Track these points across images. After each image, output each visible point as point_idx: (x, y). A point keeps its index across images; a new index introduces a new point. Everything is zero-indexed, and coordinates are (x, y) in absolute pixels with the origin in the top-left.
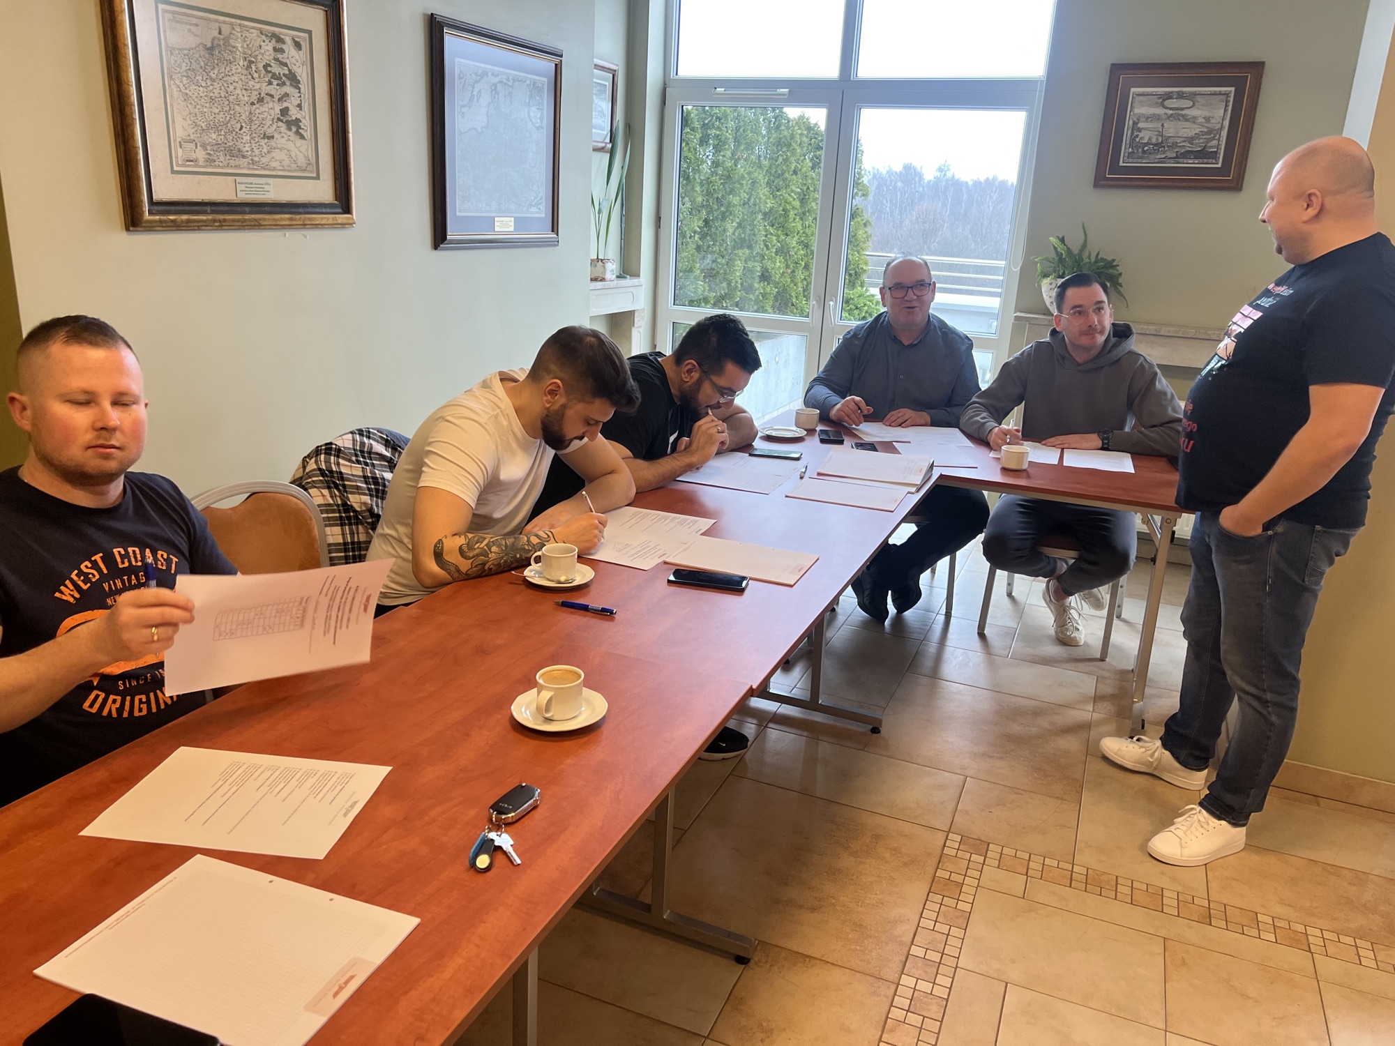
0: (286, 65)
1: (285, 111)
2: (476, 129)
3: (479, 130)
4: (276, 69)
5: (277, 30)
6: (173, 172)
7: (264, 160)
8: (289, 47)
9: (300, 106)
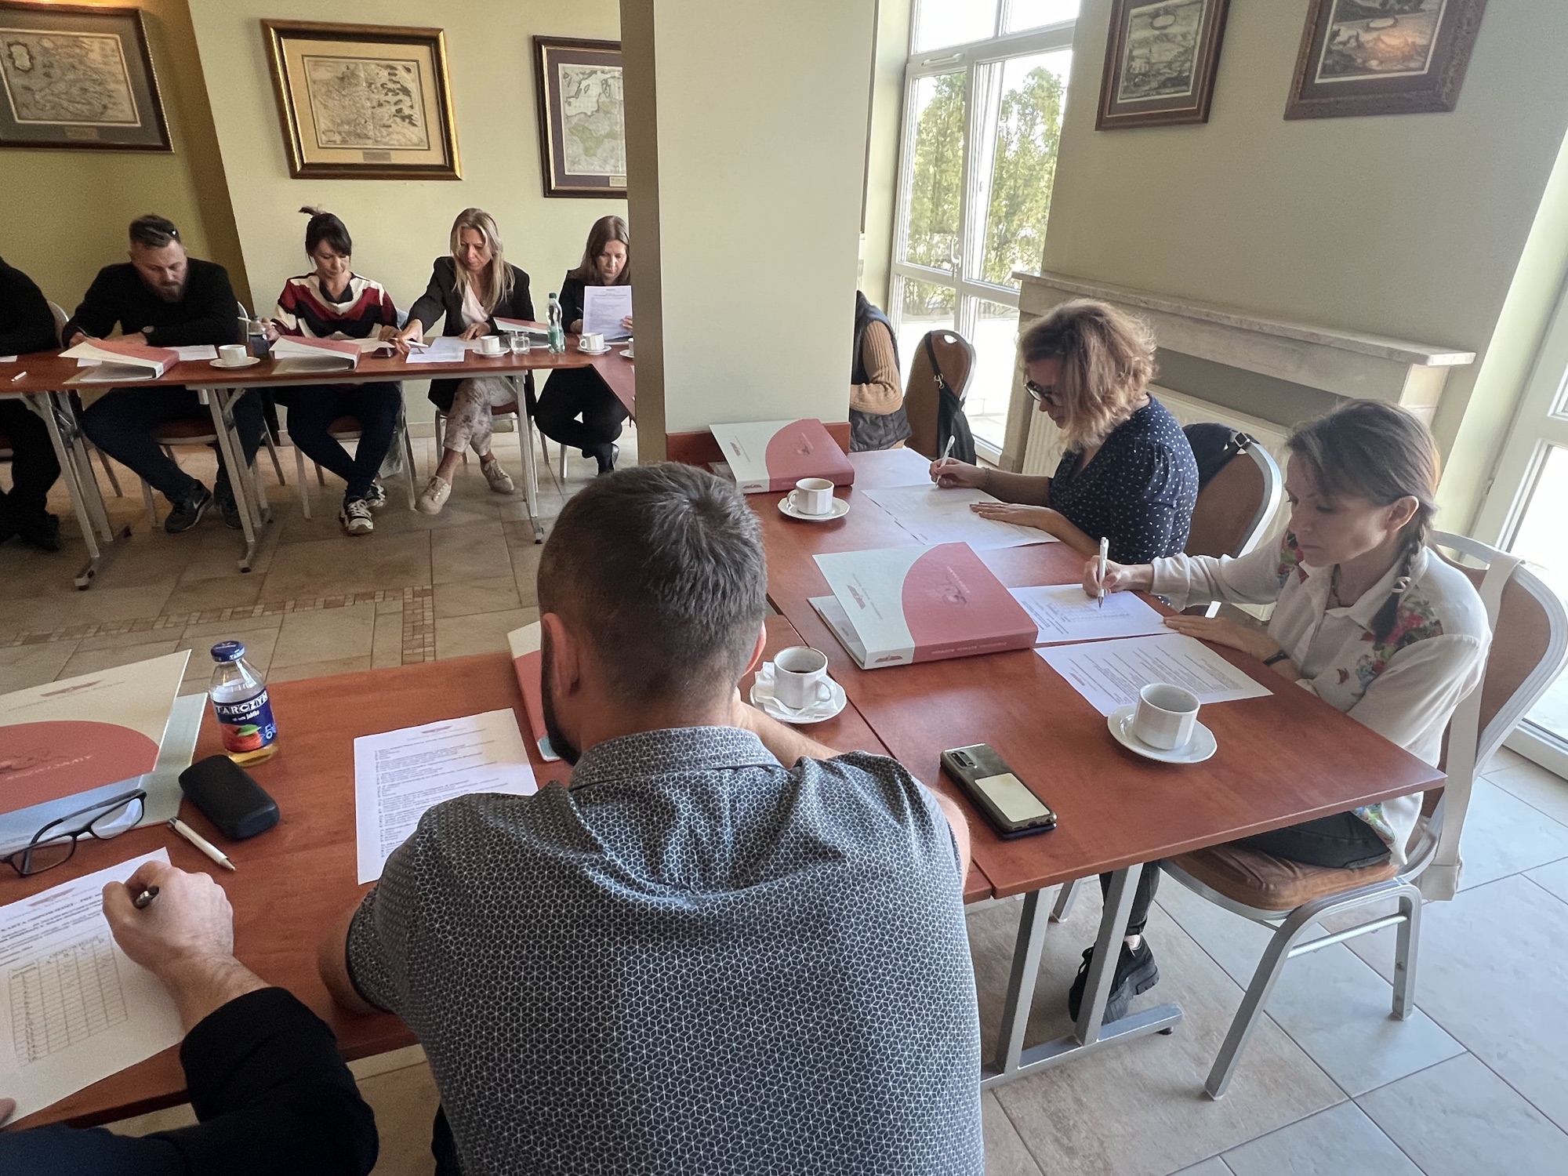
0: (399, 82)
1: (399, 111)
2: (585, 114)
3: (589, 114)
4: (391, 86)
5: (391, 63)
6: (319, 147)
7: (384, 140)
8: (401, 72)
9: (412, 107)
